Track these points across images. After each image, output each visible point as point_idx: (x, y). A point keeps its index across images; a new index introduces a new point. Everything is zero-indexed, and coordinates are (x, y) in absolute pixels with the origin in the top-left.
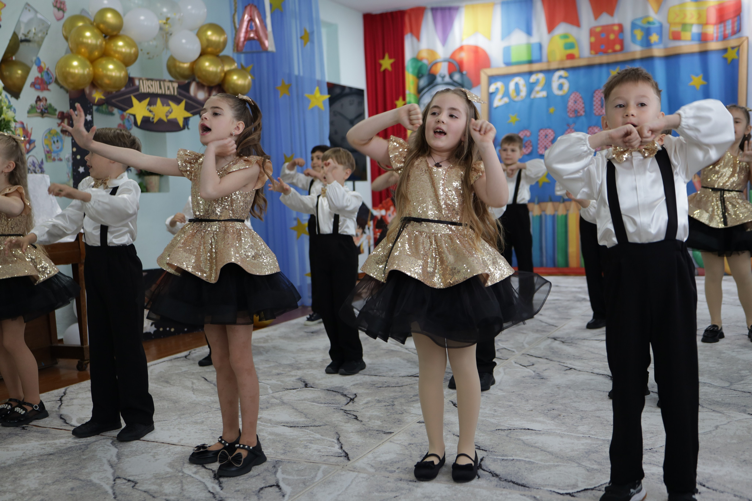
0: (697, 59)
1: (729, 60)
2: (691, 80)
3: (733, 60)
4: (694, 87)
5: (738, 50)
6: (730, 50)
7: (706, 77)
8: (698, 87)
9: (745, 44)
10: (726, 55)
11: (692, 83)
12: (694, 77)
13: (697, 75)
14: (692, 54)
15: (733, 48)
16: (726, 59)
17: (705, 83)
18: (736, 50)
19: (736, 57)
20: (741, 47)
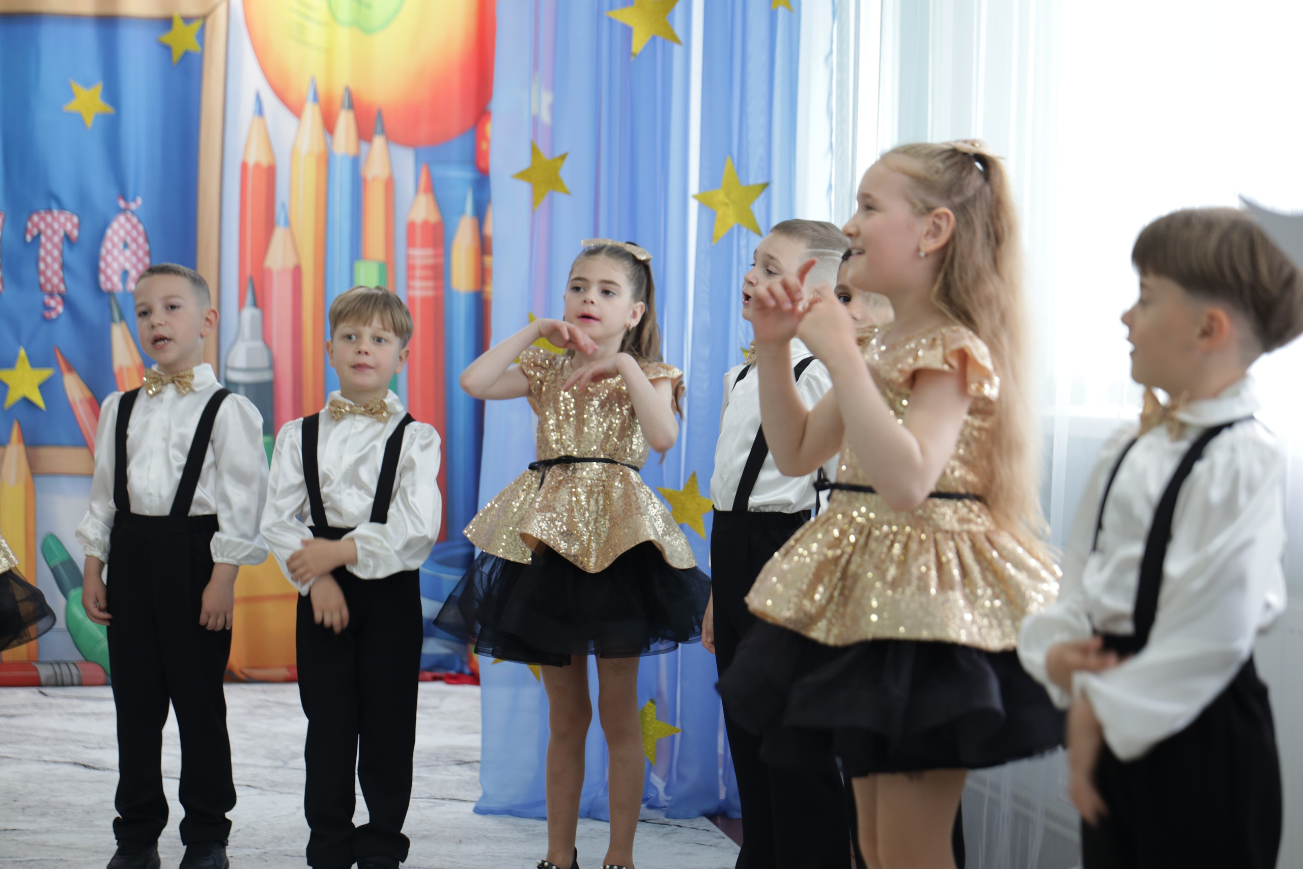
0: (88, 36)
1: (177, 54)
2: (72, 95)
3: (187, 54)
4: (78, 117)
5: (203, 28)
6: (178, 24)
7: (112, 94)
8: (89, 121)
9: (221, 12)
10: (167, 38)
11: (73, 106)
12: (77, 88)
13: (88, 85)
14: (75, 19)
15: (187, 20)
16: (167, 48)
17: (109, 109)
18: (196, 26)
19: (194, 47)
20: (209, 22)
